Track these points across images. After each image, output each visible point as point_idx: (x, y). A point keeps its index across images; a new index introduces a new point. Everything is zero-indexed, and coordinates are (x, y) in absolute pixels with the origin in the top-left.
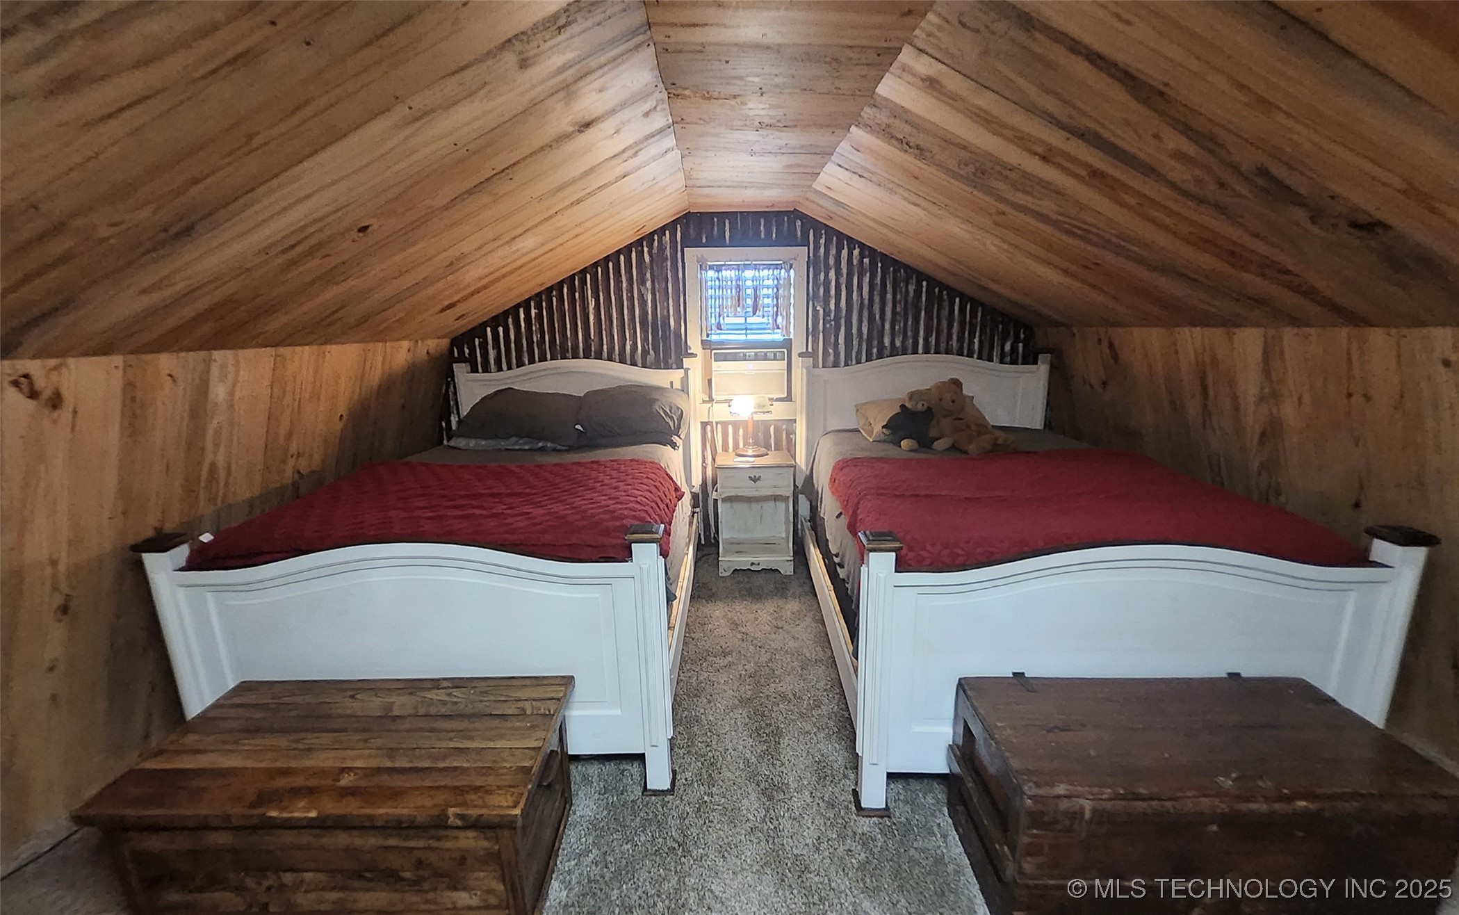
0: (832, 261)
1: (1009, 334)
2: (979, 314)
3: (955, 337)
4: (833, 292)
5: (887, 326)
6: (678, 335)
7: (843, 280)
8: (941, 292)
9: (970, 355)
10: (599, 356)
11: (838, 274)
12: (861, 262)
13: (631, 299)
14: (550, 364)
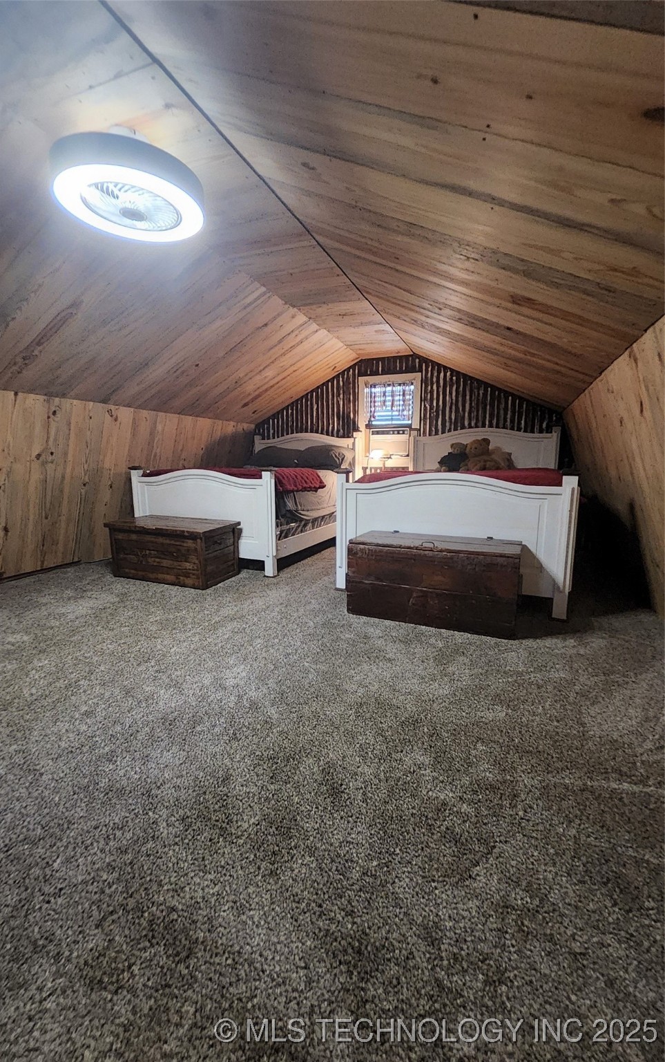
0: (435, 380)
1: (545, 417)
2: (525, 406)
3: (509, 420)
4: (435, 396)
5: (467, 414)
6: (354, 422)
7: (441, 390)
8: (499, 394)
9: (519, 429)
10: (317, 432)
11: (438, 387)
12: (451, 379)
13: (333, 404)
14: (295, 435)
